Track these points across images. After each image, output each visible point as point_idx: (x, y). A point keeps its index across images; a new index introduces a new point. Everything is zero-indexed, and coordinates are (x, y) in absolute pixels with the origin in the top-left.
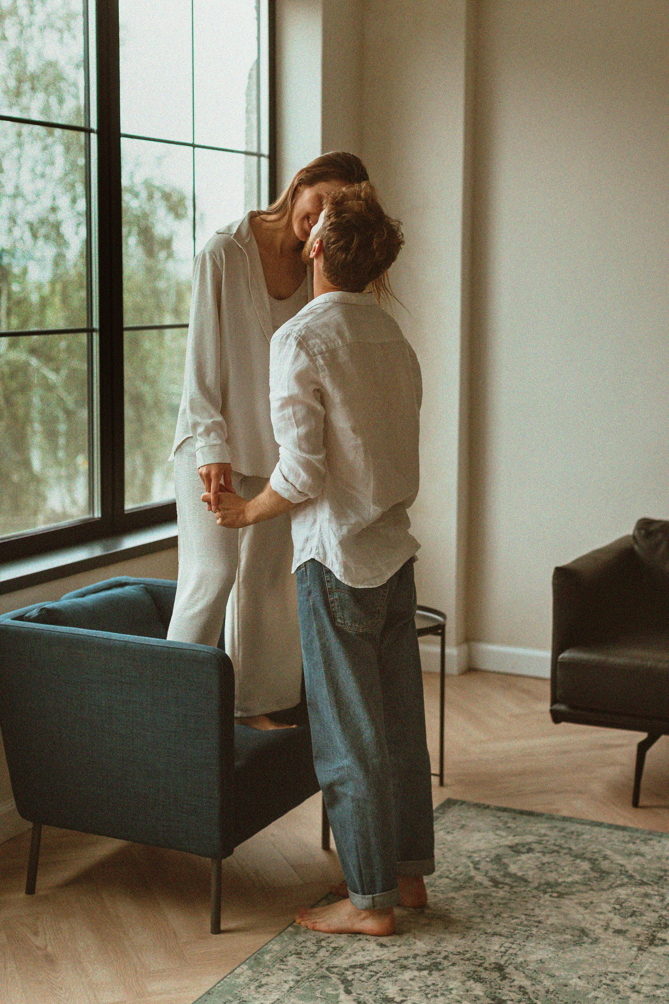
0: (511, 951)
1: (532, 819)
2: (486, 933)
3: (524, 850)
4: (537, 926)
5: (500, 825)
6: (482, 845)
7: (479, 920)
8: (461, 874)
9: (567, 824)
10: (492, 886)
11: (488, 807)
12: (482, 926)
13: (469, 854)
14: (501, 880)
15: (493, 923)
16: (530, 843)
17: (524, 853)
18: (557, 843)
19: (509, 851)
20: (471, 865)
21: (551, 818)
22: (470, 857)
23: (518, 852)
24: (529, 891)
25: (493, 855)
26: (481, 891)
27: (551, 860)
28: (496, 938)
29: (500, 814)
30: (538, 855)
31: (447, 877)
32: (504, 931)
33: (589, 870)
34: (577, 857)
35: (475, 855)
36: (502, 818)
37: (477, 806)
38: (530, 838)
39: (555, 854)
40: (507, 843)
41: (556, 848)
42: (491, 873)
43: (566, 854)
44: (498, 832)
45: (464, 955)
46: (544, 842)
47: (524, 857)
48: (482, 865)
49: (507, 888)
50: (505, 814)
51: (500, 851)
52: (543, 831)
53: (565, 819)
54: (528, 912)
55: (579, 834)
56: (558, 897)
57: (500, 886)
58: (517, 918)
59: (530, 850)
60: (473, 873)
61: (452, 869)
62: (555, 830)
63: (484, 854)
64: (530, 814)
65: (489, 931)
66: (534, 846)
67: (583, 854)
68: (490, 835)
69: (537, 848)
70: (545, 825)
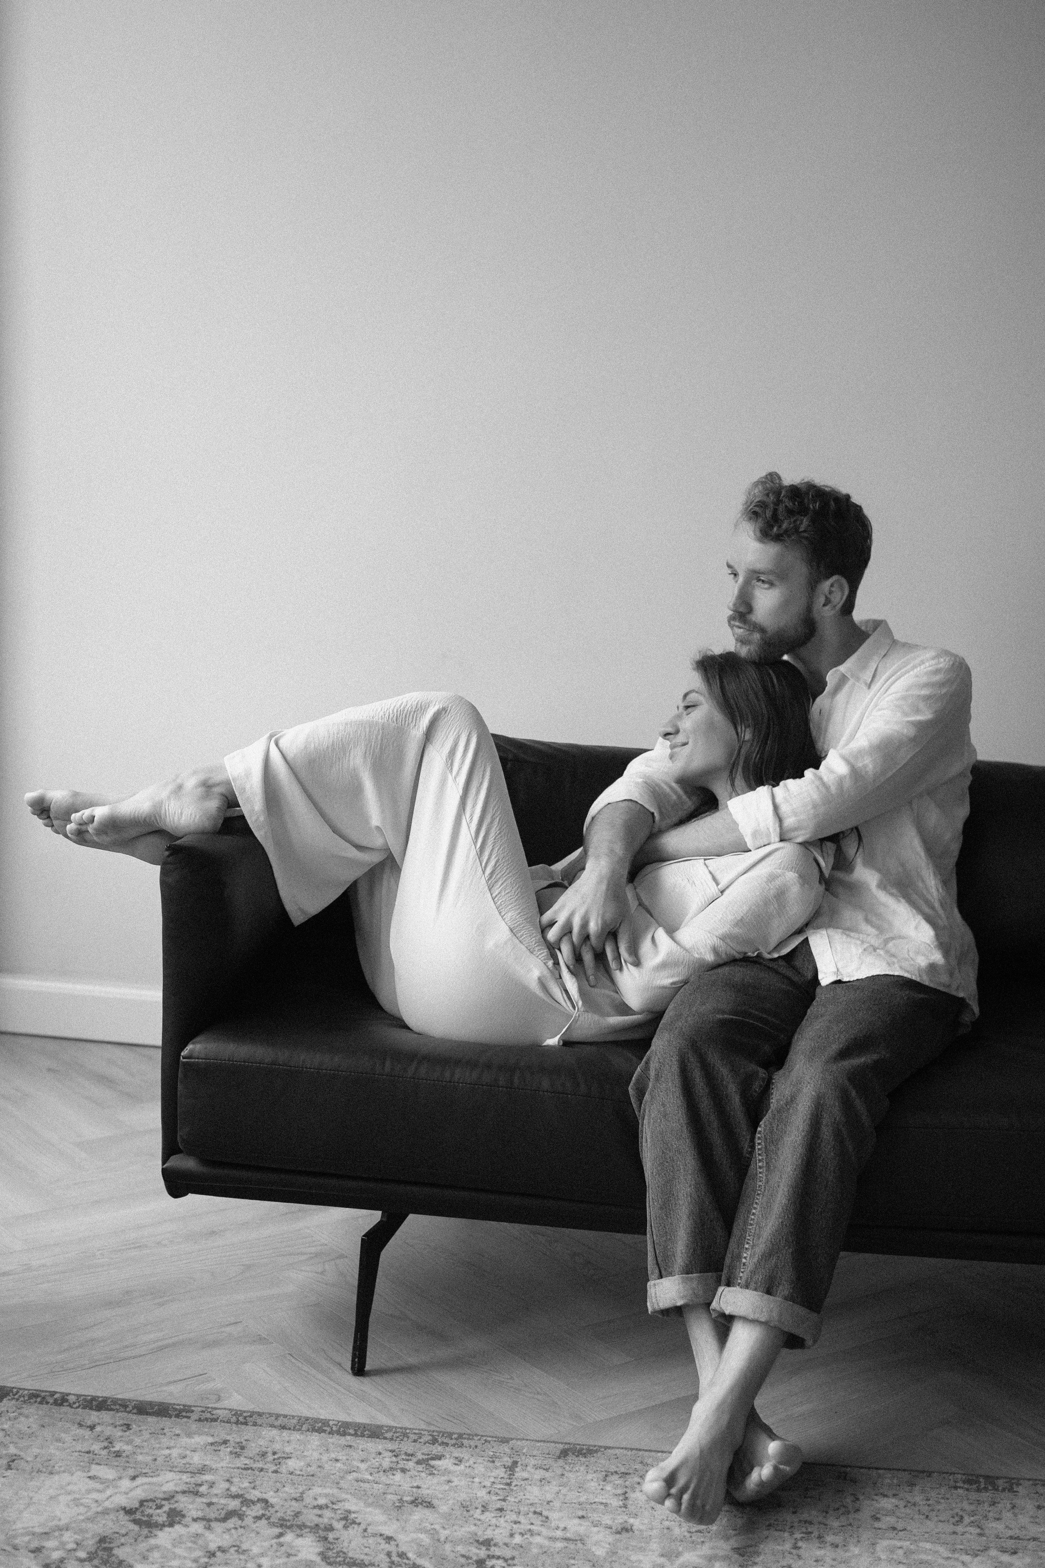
1: (165, 1422)
3: (160, 1516)
5: (96, 1447)
6: (64, 1512)
9: (248, 1432)
11: (62, 1401)
13: (34, 1544)
16: (170, 1497)
17: (162, 1526)
18: (234, 1489)
19: (127, 1525)
21: (209, 1418)
22: (37, 1551)
23: (150, 1525)
25: (91, 1544)
27: (226, 1540)
29: (93, 1416)
30: (197, 1528)
33: (318, 1559)
34: (284, 1525)
35: (50, 1544)
36: (98, 1429)
37: (37, 1397)
38: (169, 1481)
39: (233, 1522)
40: (121, 1500)
41: (234, 1504)
43: (258, 1518)
44: (96, 1470)
46: (203, 1489)
47: (164, 1537)
50: (106, 1416)
51: (106, 1526)
52: (198, 1458)
53: (242, 1419)
55: (280, 1459)
59: (175, 1517)
62: (225, 1451)
63: (68, 1537)
64: (162, 1410)
66: (183, 1502)
67: (297, 1514)
68: (79, 1482)
69: (192, 1507)
70: (200, 1440)
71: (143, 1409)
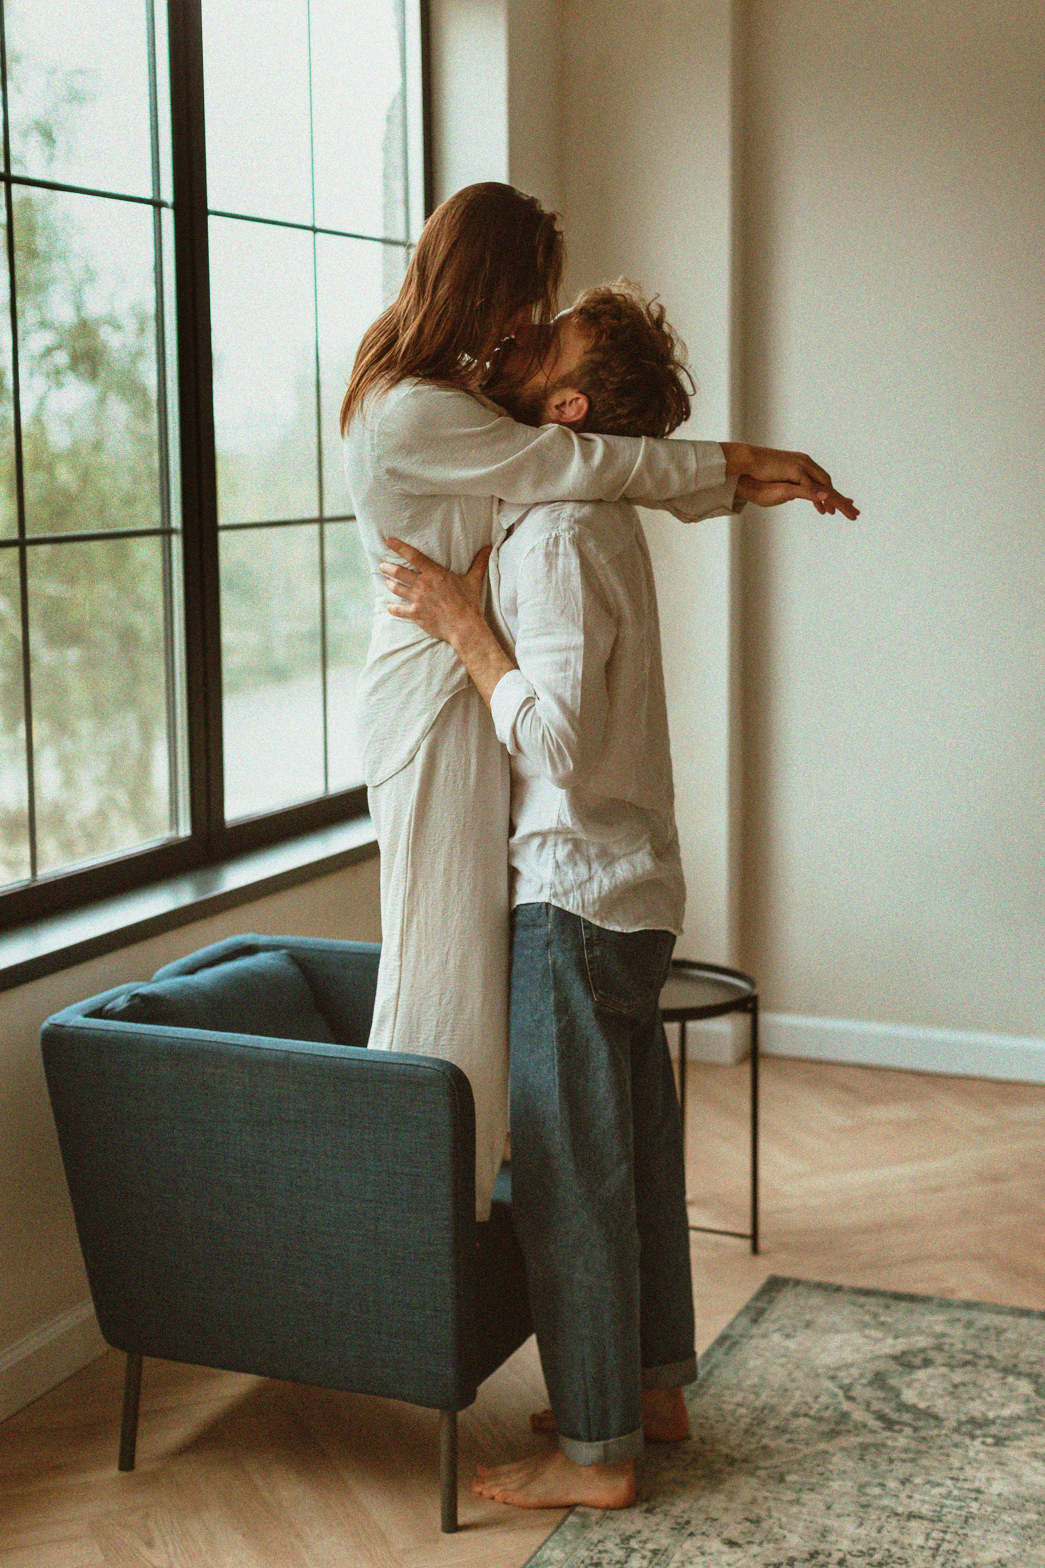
0: (945, 1546)
1: (913, 1306)
2: (897, 1514)
3: (917, 1361)
4: (976, 1499)
5: (867, 1318)
6: (848, 1356)
7: (877, 1491)
8: (827, 1408)
9: (974, 1314)
10: (884, 1429)
11: (839, 1289)
12: (886, 1502)
13: (831, 1373)
14: (895, 1416)
15: (903, 1496)
16: (923, 1350)
17: (919, 1368)
18: (968, 1348)
19: (893, 1366)
20: (840, 1393)
21: (945, 1304)
22: (833, 1378)
23: (910, 1367)
24: (946, 1435)
25: (869, 1376)
26: (868, 1439)
27: (967, 1378)
28: (913, 1524)
29: (862, 1299)
30: (944, 1370)
31: (806, 1415)
32: (925, 1510)
33: (1033, 1394)
34: (1006, 1371)
35: (841, 1374)
36: (866, 1308)
37: (820, 1286)
38: (921, 1341)
39: (969, 1368)
40: (887, 1351)
41: (969, 1357)
42: (876, 1406)
43: (987, 1367)
44: (867, 1332)
45: (871, 1556)
46: (947, 1347)
47: (921, 1375)
48: (858, 1391)
49: (908, 1431)
50: (872, 1300)
51: (881, 1365)
52: (939, 1328)
53: (968, 1305)
54: (955, 1473)
55: (1000, 1332)
56: (996, 1444)
57: (897, 1427)
58: (938, 1485)
59: (927, 1363)
60: (846, 1406)
61: (809, 1399)
62: (959, 1325)
63: (854, 1372)
64: (912, 1298)
65: (900, 1510)
66: (932, 1354)
67: (1015, 1366)
68: (856, 1337)
69: (939, 1358)
70: (941, 1317)
71: (898, 1297)
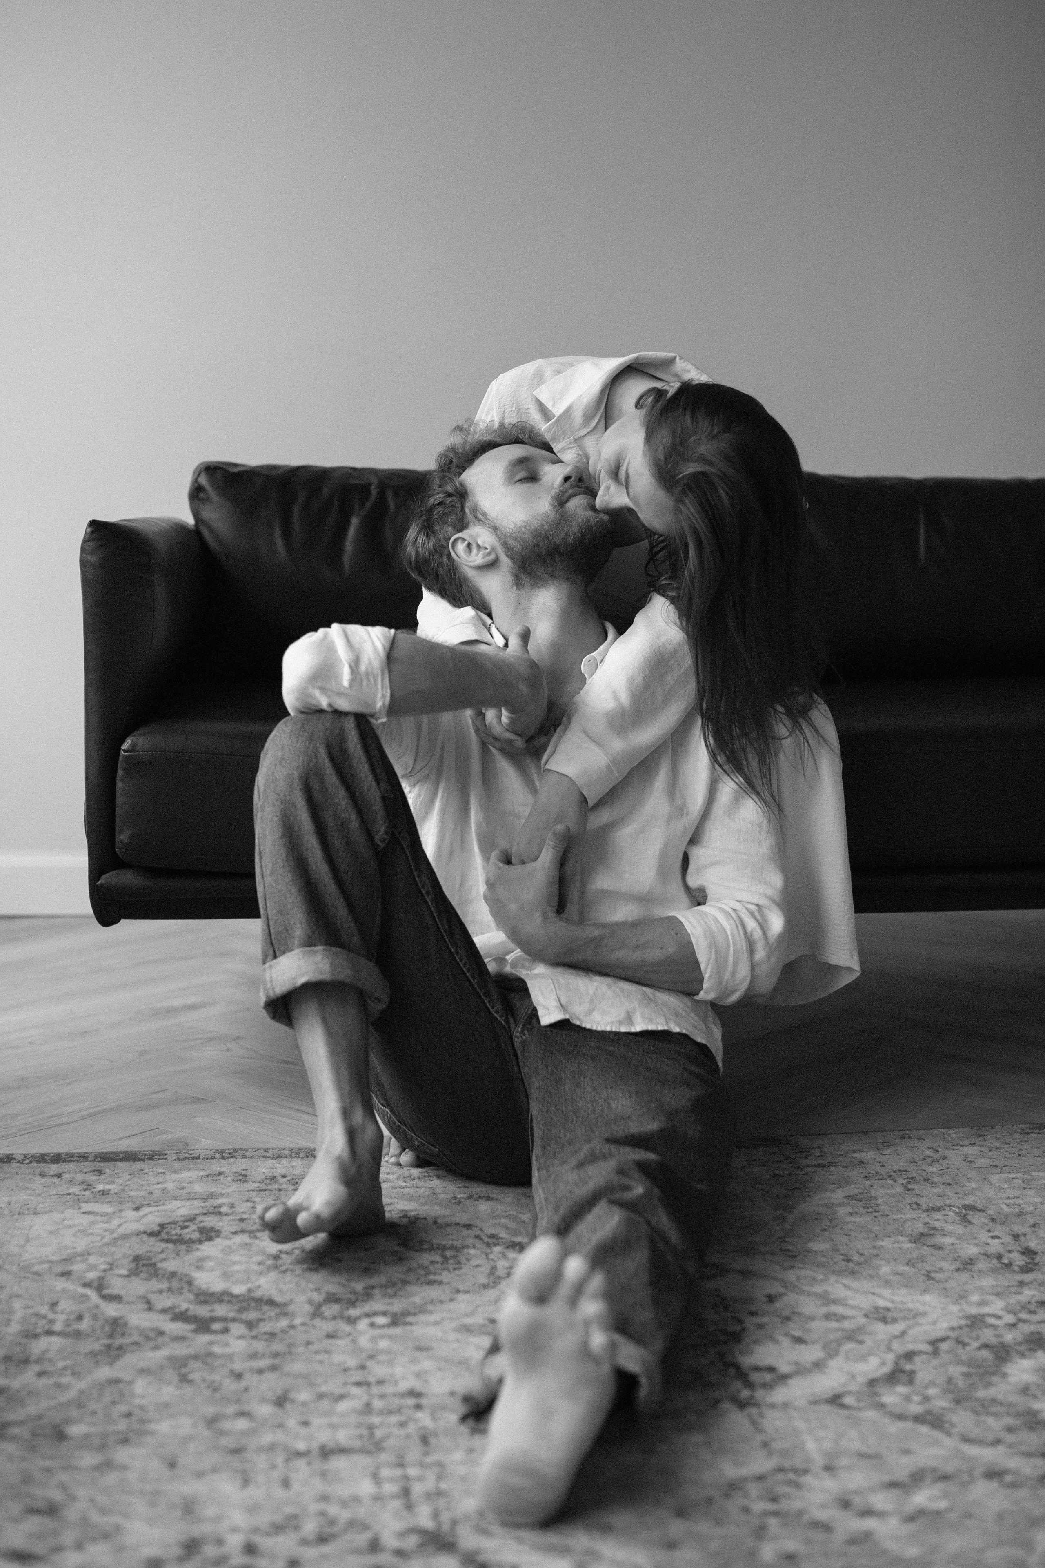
0: (418, 1489)
1: (140, 1165)
2: (299, 1454)
3: (192, 1234)
4: (418, 1407)
5: (76, 1190)
6: (74, 1242)
7: (241, 1424)
8: (80, 1318)
9: (242, 1163)
10: (195, 1331)
11: (9, 1160)
12: (267, 1438)
13: (59, 1269)
14: (203, 1311)
15: (291, 1423)
16: (191, 1219)
17: (199, 1242)
19: (156, 1245)
20: (92, 1294)
21: (188, 1157)
22: (66, 1274)
23: (185, 1242)
24: (303, 1324)
25: (125, 1262)
26: (180, 1350)
28: (338, 1463)
29: (54, 1168)
30: (242, 1238)
31: (49, 1333)
32: (343, 1437)
35: (77, 1267)
36: (65, 1177)
38: (181, 1209)
40: (136, 1227)
42: (166, 1301)
44: (87, 1207)
45: (297, 1528)
46: (224, 1209)
47: (209, 1249)
48: (116, 1285)
49: (238, 1329)
50: (71, 1166)
51: (135, 1247)
52: (198, 1188)
53: (226, 1154)
54: (357, 1376)
56: (394, 1323)
57: (216, 1326)
58: (341, 1397)
59: (209, 1234)
60: (111, 1310)
61: (44, 1310)
62: (226, 1179)
63: (97, 1261)
64: (131, 1157)
65: (301, 1446)
66: (210, 1221)
68: (74, 1217)
69: (225, 1225)
70: (191, 1174)
71: (106, 1158)
